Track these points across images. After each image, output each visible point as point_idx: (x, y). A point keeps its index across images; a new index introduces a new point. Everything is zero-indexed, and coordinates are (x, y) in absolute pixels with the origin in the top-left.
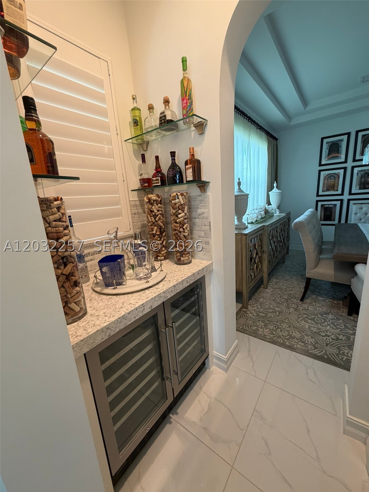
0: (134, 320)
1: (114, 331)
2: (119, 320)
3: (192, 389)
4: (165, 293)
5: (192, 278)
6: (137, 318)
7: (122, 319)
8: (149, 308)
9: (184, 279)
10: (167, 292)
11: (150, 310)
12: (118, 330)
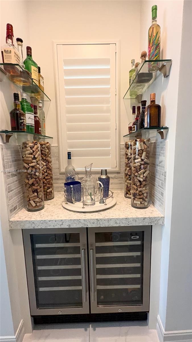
0: (53, 227)
1: (37, 227)
2: (42, 222)
3: (119, 326)
4: (85, 221)
5: (124, 222)
6: (55, 227)
7: (43, 222)
8: (67, 226)
9: (111, 219)
10: (88, 221)
11: (67, 227)
12: (40, 228)
